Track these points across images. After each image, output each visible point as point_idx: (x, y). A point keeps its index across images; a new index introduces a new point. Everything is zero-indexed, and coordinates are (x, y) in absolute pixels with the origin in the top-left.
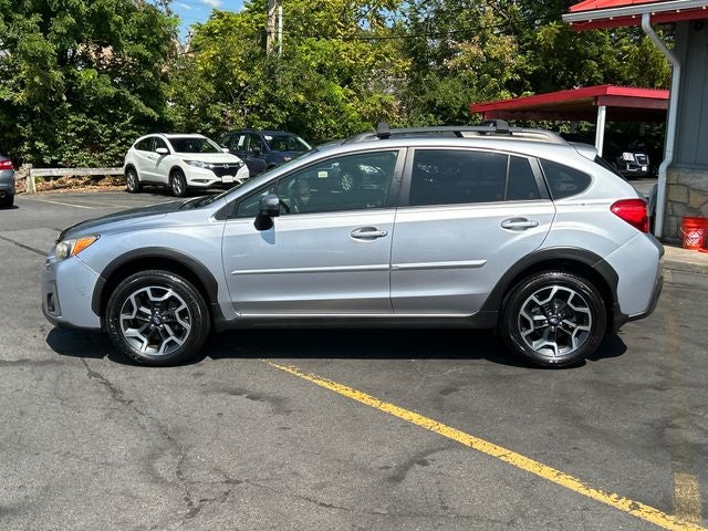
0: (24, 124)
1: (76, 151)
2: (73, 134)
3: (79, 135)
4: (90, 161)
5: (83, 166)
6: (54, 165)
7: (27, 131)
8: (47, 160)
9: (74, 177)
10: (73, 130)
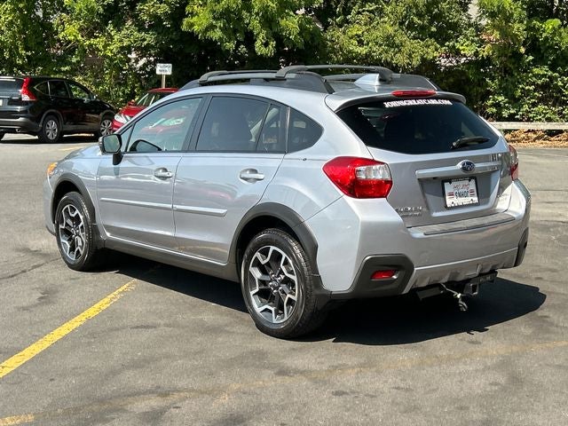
0: (493, 79)
1: (534, 105)
2: (532, 88)
3: (538, 88)
4: (548, 116)
5: (540, 120)
6: (511, 118)
7: (493, 85)
8: (505, 114)
9: (529, 131)
10: (533, 84)
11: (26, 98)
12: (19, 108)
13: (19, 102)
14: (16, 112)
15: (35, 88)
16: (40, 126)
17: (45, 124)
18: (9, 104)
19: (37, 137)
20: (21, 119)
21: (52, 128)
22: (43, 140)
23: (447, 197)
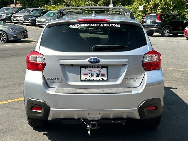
11: (158, 21)
12: (156, 25)
13: (155, 22)
14: (155, 26)
15: (162, 17)
16: (162, 31)
17: (164, 30)
18: (152, 23)
19: (161, 35)
20: (155, 28)
21: (167, 32)
22: (163, 36)
23: (82, 76)
